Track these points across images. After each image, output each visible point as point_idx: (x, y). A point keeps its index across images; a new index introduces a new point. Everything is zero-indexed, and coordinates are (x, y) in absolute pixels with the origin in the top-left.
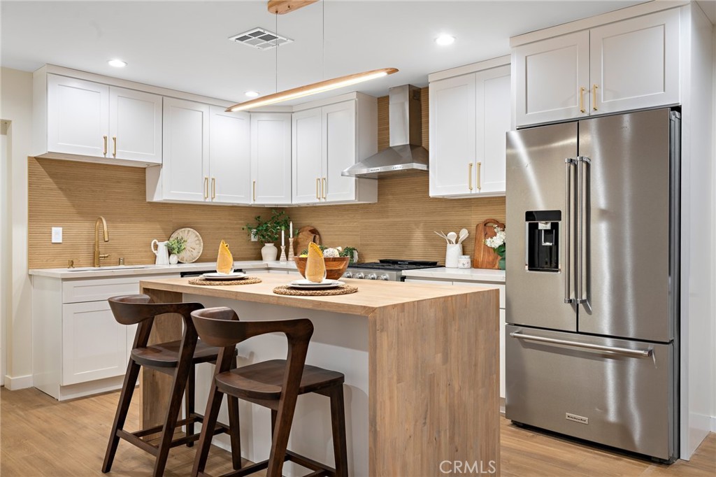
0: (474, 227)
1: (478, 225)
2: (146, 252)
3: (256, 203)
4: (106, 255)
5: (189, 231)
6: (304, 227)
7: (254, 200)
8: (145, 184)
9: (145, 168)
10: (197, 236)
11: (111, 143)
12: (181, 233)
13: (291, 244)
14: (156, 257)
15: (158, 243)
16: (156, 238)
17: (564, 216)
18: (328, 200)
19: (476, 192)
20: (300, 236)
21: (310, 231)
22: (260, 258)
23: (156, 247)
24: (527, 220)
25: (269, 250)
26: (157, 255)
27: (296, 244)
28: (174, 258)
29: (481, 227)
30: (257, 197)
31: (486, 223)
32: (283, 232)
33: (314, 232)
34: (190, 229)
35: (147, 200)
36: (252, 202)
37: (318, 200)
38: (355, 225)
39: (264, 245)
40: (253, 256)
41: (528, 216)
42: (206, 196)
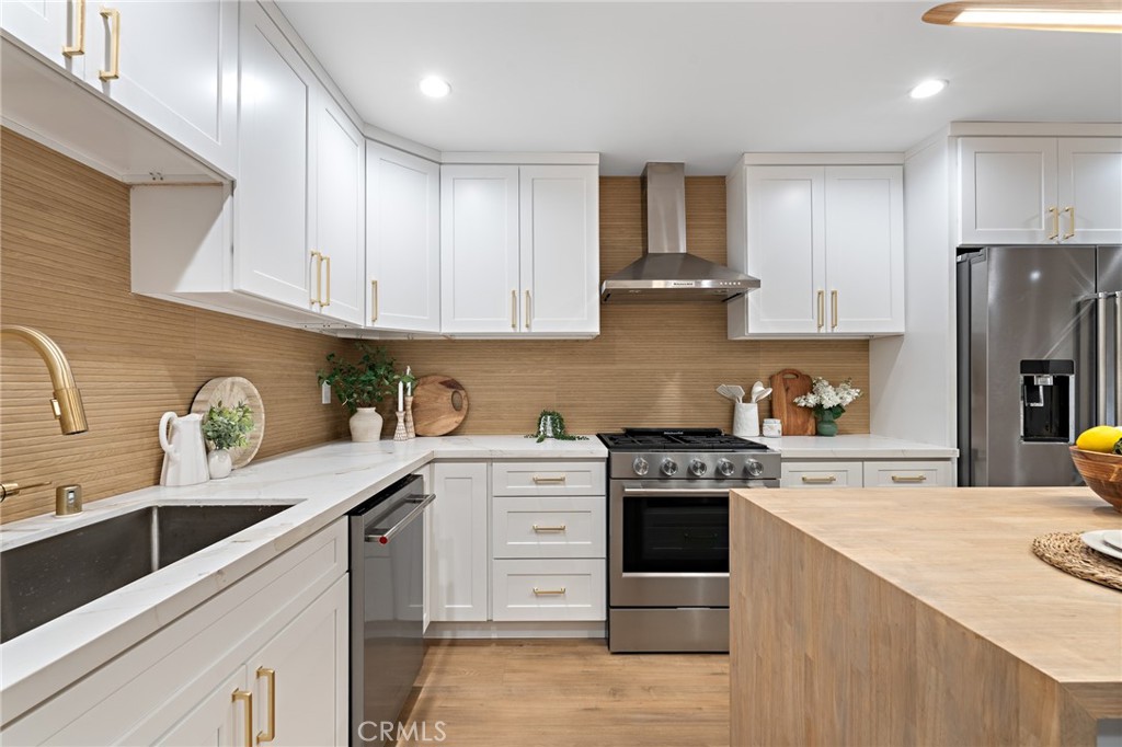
3: (379, 325)
6: (426, 376)
9: (128, 187)
10: (252, 396)
12: (221, 391)
13: (409, 407)
16: (167, 408)
18: (533, 330)
20: (417, 393)
21: (442, 383)
23: (170, 430)
24: (1022, 372)
25: (367, 421)
26: (171, 454)
27: (414, 406)
28: (221, 461)
29: (779, 379)
30: (381, 313)
31: (784, 372)
32: (401, 385)
33: (453, 385)
34: (241, 379)
35: (135, 289)
36: (369, 324)
37: (511, 330)
38: (546, 373)
39: (356, 411)
40: (325, 433)
41: (1027, 366)
42: (314, 298)
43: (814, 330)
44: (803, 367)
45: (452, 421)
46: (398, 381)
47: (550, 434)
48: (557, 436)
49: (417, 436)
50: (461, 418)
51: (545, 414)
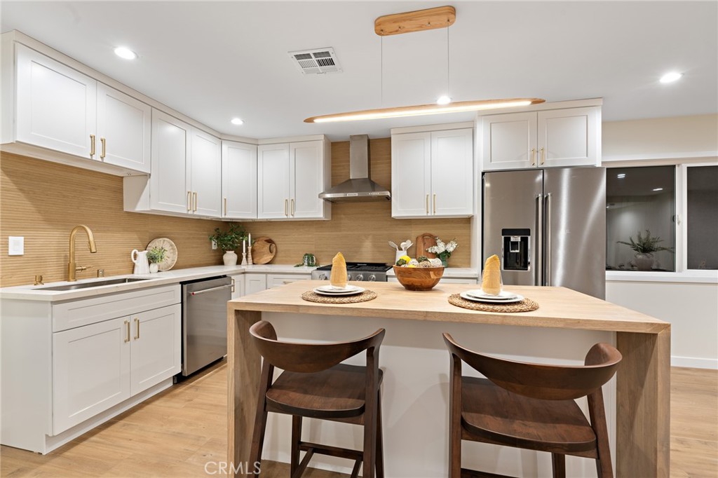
0: (414, 239)
1: (417, 238)
2: (123, 262)
3: (227, 217)
4: (83, 268)
5: (164, 241)
6: (259, 238)
7: (225, 215)
8: (122, 193)
9: (122, 177)
10: (171, 245)
11: (99, 144)
12: (158, 243)
13: (250, 251)
14: (134, 266)
15: (137, 253)
16: (135, 248)
17: (533, 232)
18: (295, 217)
19: (431, 214)
20: (256, 244)
21: (266, 241)
22: (221, 262)
23: (135, 256)
24: (503, 235)
25: (230, 256)
26: (136, 264)
27: (253, 251)
28: (154, 267)
29: (420, 239)
30: (228, 212)
31: (423, 236)
32: (244, 241)
33: (270, 241)
34: (166, 239)
35: (125, 210)
36: (223, 216)
37: (286, 217)
38: (310, 236)
39: (226, 253)
40: (214, 262)
41: (505, 232)
42: (189, 209)
43: (425, 214)
44: (433, 232)
45: (269, 258)
46: (243, 240)
47: (306, 264)
48: (309, 265)
49: (254, 264)
50: (272, 257)
51: (306, 254)
